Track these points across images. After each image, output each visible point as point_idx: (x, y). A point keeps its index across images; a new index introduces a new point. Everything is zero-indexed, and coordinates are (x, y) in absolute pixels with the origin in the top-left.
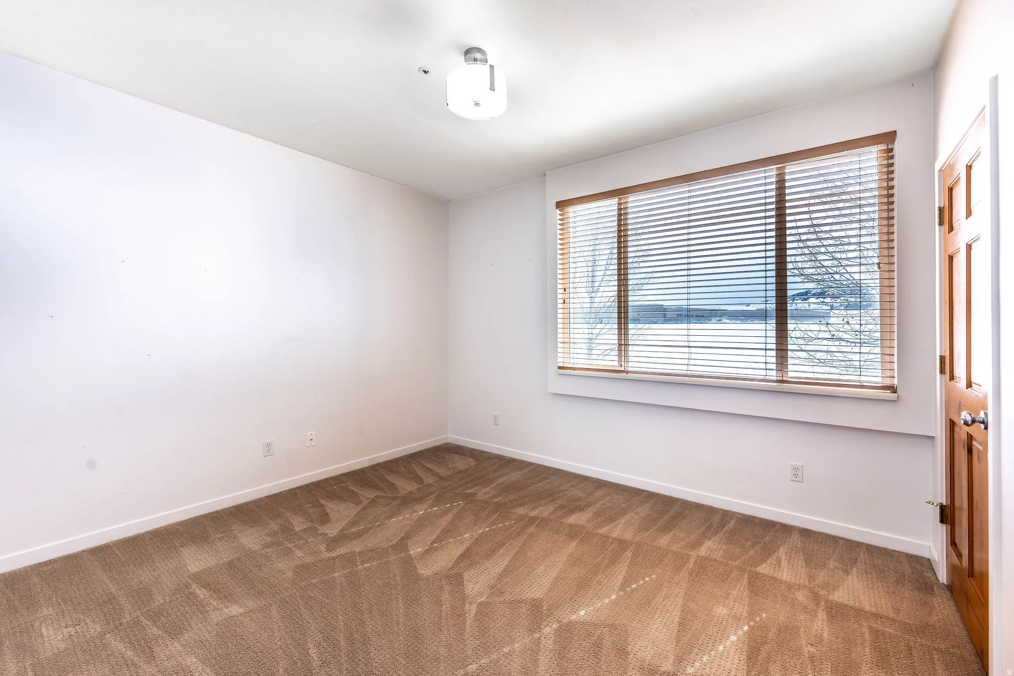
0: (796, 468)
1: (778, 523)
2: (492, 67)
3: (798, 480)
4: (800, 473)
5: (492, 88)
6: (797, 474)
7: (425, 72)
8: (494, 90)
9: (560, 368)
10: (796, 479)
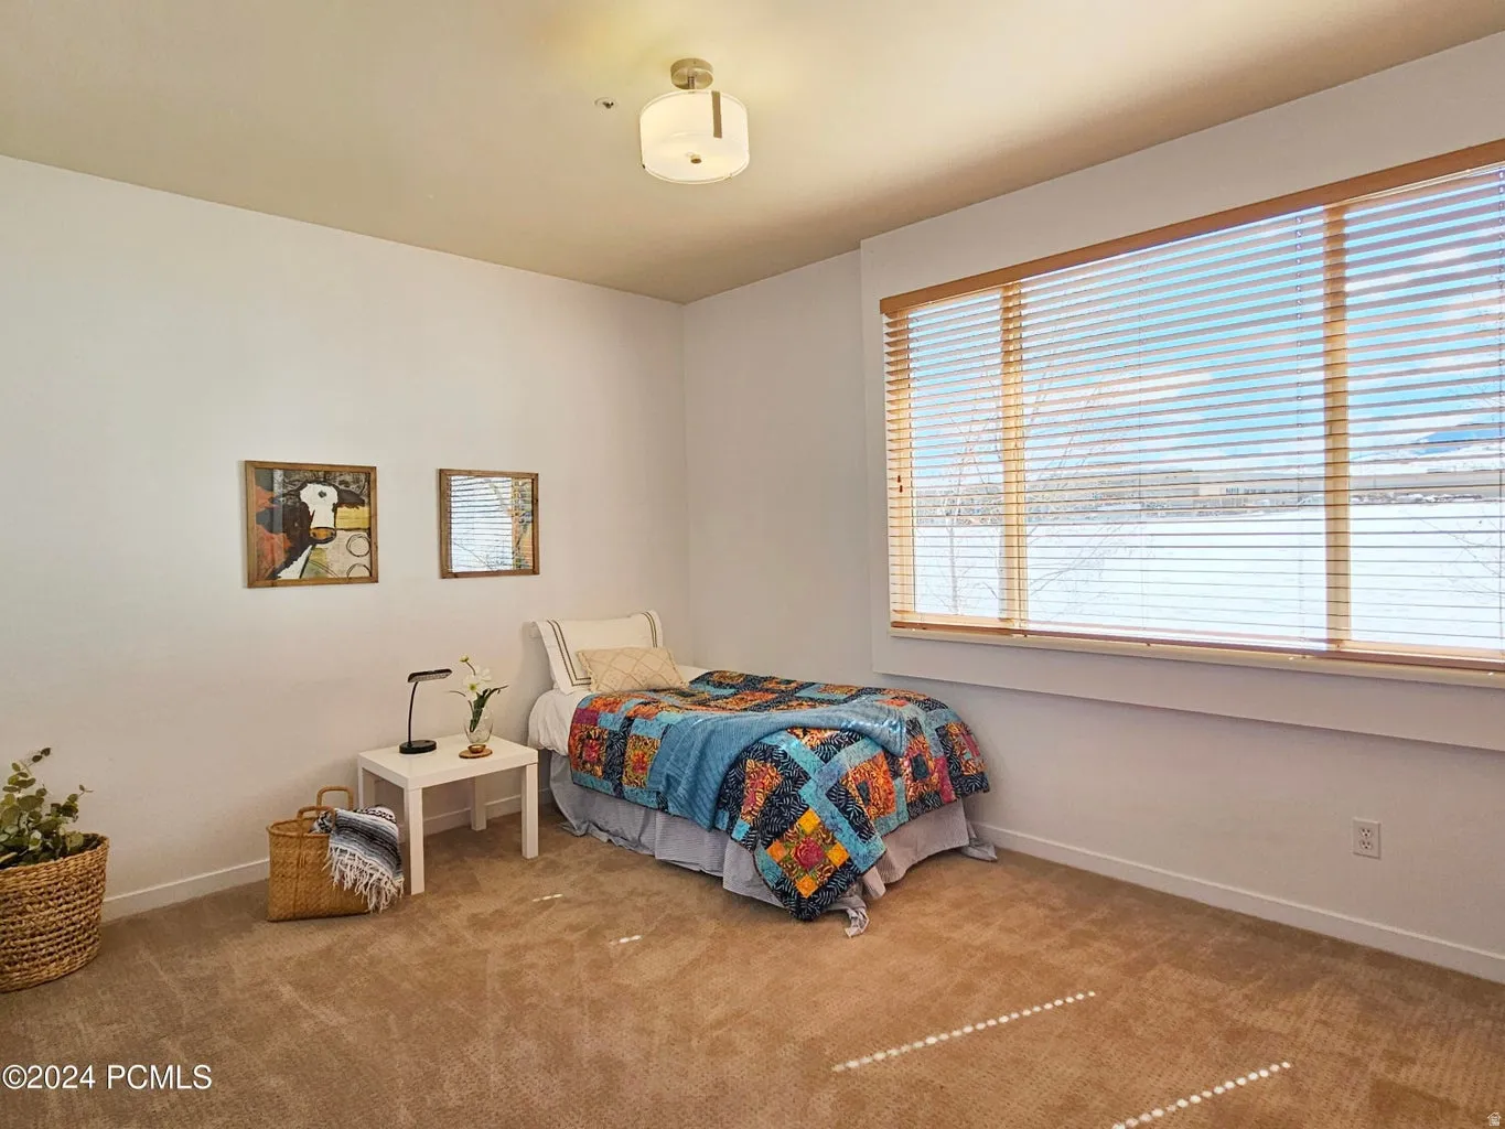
0: (1365, 830)
1: (1327, 938)
2: (716, 97)
3: (1370, 853)
4: (1374, 841)
5: (718, 133)
6: (1367, 838)
7: (608, 105)
8: (720, 137)
9: (896, 625)
10: (1365, 852)
